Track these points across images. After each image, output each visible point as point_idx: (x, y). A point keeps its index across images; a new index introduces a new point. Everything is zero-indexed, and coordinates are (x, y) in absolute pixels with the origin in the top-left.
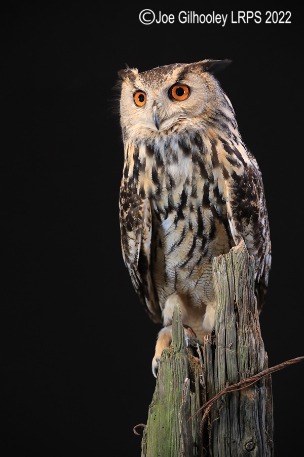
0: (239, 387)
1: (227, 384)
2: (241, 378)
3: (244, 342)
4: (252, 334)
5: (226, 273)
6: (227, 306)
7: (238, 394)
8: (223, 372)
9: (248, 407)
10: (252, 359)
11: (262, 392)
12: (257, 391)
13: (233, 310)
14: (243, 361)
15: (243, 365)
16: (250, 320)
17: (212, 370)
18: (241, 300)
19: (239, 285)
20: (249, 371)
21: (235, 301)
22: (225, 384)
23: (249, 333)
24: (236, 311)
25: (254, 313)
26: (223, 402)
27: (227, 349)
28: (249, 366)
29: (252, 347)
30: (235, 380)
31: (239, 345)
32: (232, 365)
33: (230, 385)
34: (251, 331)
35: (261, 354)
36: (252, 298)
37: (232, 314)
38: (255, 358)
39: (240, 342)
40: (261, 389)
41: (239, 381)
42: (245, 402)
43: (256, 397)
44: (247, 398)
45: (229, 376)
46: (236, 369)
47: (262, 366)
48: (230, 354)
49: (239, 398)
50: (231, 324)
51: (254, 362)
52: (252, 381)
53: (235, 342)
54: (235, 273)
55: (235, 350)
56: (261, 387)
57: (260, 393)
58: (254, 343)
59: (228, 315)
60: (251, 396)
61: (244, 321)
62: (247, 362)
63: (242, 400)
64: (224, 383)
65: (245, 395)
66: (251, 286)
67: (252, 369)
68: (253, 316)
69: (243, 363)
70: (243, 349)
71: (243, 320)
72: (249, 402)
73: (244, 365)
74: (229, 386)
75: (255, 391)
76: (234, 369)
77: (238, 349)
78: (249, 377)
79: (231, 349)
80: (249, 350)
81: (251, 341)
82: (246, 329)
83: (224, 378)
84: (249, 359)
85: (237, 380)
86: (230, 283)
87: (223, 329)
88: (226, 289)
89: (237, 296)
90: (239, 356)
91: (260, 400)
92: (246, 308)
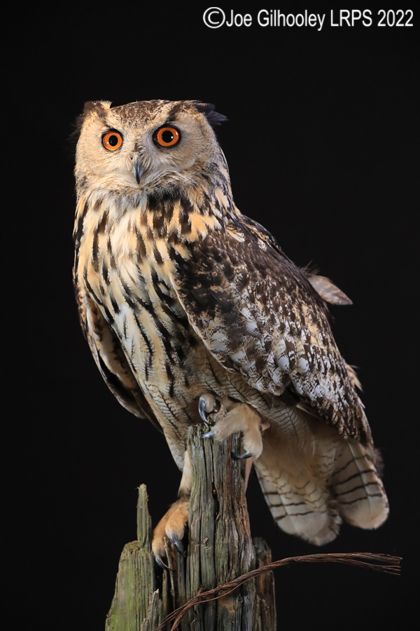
0: (216, 594)
1: (200, 591)
2: (219, 583)
3: (224, 536)
4: (234, 527)
5: (202, 448)
6: (202, 490)
7: (215, 604)
8: (196, 574)
9: (227, 621)
10: (234, 558)
11: (246, 601)
12: (239, 601)
13: (210, 495)
14: (222, 561)
15: (221, 566)
16: (233, 508)
17: (182, 573)
18: (221, 483)
19: (218, 463)
20: (229, 575)
21: (213, 484)
22: (199, 589)
23: (230, 526)
24: (215, 497)
25: (238, 499)
26: (196, 613)
27: (202, 545)
28: (229, 568)
29: (233, 543)
30: (210, 586)
31: (217, 541)
32: (207, 567)
33: (203, 591)
34: (233, 523)
35: (246, 554)
36: (236, 481)
37: (209, 501)
38: (236, 557)
39: (218, 537)
40: (245, 598)
41: (216, 586)
42: (222, 615)
43: (237, 609)
44: (225, 610)
45: (204, 580)
46: (212, 572)
47: (247, 568)
48: (205, 553)
49: (216, 609)
50: (208, 513)
51: (236, 563)
52: (232, 587)
53: (212, 536)
54: (213, 448)
55: (211, 547)
56: (246, 594)
57: (243, 604)
58: (236, 538)
59: (204, 502)
60: (231, 607)
61: (225, 509)
62: (226, 563)
63: (219, 611)
64: (197, 588)
65: (223, 605)
66: (235, 465)
67: (233, 572)
68: (238, 503)
69: (221, 564)
70: (221, 545)
71: (223, 509)
72: (228, 615)
73: (223, 567)
74: (201, 593)
75: (237, 601)
76: (210, 571)
77: (216, 546)
78: (229, 581)
79: (207, 545)
80: (229, 546)
81: (233, 537)
82: (226, 521)
83: (197, 582)
84: (230, 558)
85: (213, 586)
86: (207, 460)
87: (198, 519)
88: (201, 467)
89: (215, 477)
90: (217, 555)
91: (243, 613)
92: (227, 492)
